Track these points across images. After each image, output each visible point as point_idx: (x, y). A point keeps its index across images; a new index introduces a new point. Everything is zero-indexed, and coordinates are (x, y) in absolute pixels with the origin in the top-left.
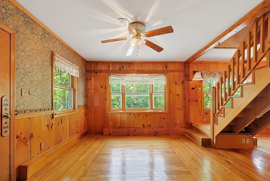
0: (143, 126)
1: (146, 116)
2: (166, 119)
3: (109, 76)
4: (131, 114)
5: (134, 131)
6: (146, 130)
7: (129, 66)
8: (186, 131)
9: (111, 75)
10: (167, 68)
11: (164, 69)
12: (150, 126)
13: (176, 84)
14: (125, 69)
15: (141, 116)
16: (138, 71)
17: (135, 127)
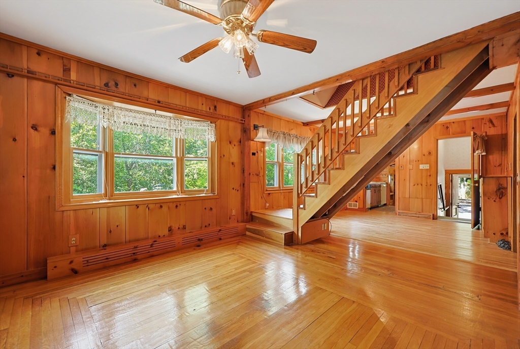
0: (169, 231)
1: (177, 206)
2: (214, 210)
3: (68, 98)
4: (140, 206)
5: (151, 247)
6: (178, 238)
7: (135, 85)
8: (248, 226)
9: (75, 96)
10: (216, 110)
11: (211, 111)
12: (184, 227)
13: (230, 143)
14: (121, 88)
15: (165, 208)
16: (158, 104)
17: (150, 235)
